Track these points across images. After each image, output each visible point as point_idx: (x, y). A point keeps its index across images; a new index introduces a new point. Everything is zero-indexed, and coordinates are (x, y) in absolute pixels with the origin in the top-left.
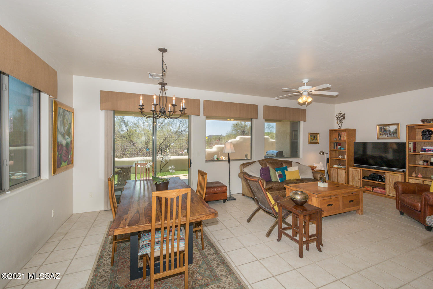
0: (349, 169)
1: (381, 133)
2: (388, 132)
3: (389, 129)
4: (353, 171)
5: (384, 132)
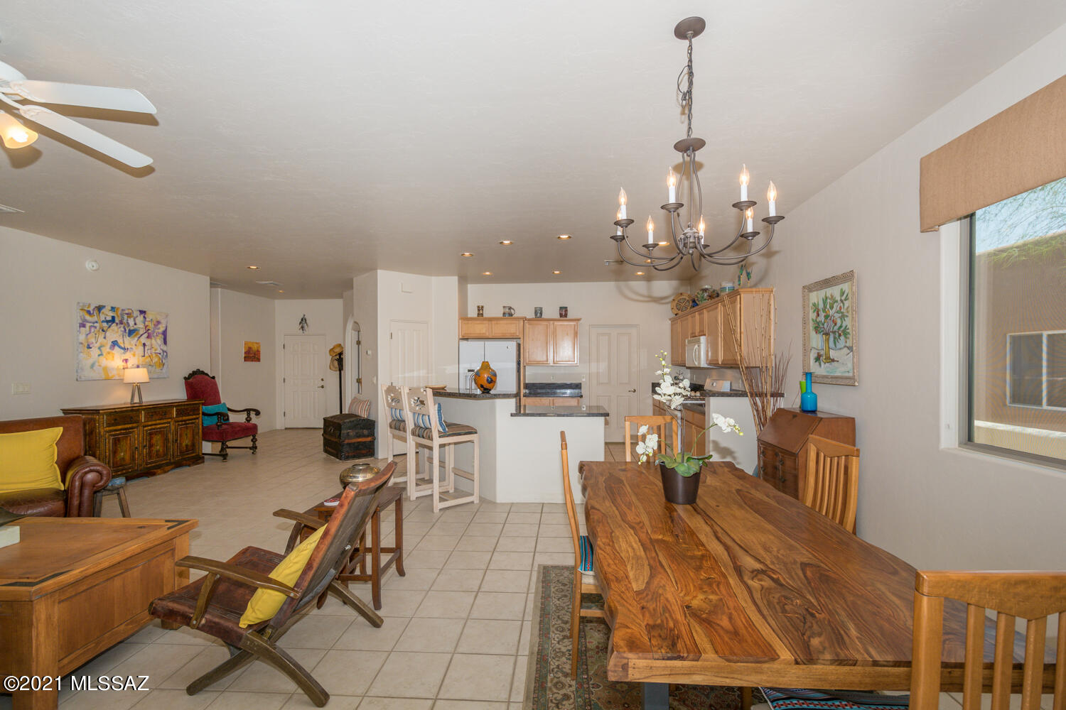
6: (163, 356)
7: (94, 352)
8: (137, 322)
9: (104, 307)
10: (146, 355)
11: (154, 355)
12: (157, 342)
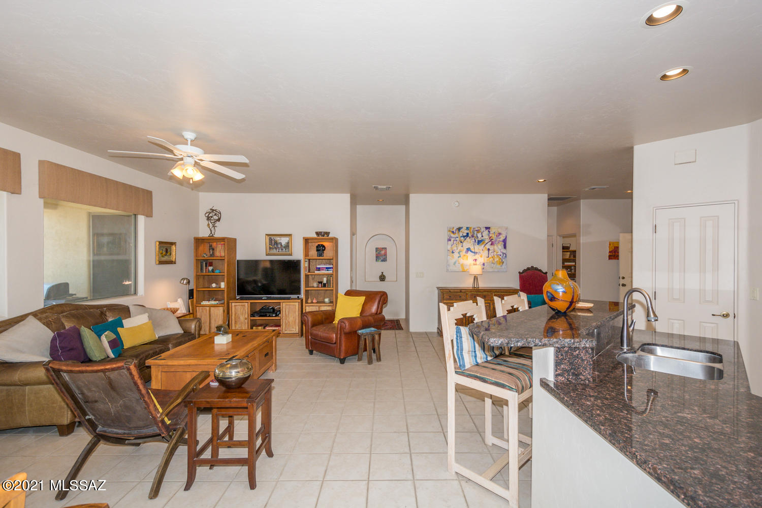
0: (230, 304)
1: (271, 247)
2: (279, 246)
3: (280, 241)
4: (237, 307)
5: (274, 245)
6: (502, 257)
7: (456, 255)
8: (483, 235)
9: (462, 228)
10: (490, 256)
11: (496, 256)
12: (499, 248)
